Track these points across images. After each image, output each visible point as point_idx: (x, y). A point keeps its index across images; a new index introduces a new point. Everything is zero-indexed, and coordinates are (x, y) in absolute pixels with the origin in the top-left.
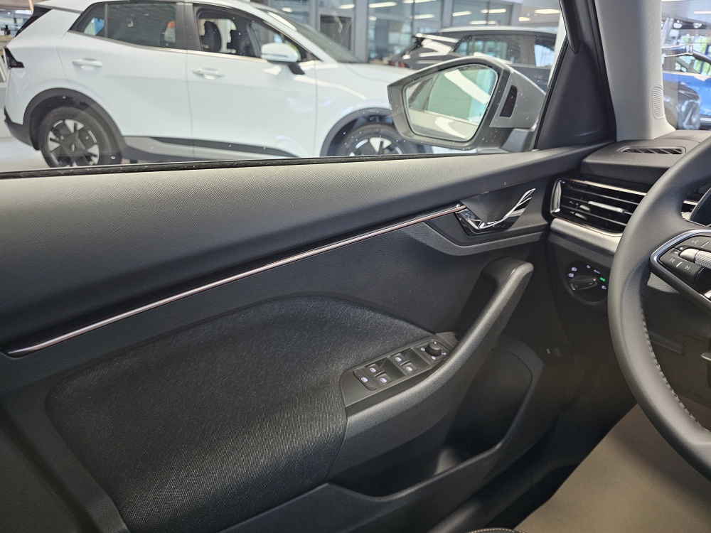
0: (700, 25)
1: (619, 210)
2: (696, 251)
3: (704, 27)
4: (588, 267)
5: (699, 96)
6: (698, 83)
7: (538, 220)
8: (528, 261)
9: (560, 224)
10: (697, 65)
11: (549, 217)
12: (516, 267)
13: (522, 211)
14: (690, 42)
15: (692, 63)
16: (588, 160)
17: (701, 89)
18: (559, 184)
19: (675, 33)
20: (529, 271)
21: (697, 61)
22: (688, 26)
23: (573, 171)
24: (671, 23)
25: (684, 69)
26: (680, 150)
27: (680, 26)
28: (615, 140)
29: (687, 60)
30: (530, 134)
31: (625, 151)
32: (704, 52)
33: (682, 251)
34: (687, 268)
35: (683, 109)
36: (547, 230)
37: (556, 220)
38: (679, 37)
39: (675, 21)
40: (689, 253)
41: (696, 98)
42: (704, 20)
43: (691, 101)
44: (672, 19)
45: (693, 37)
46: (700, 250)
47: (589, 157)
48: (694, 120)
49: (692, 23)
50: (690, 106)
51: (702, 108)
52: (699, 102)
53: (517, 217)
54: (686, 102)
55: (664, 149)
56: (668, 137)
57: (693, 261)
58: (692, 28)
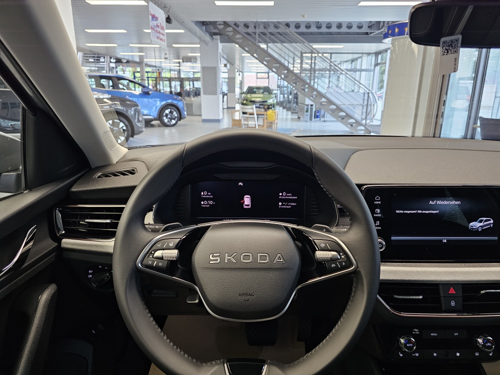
0: (126, 61)
1: (108, 221)
2: (161, 251)
3: (128, 62)
4: (100, 267)
5: (139, 104)
6: (135, 96)
7: (50, 244)
8: (50, 282)
9: (67, 243)
10: (131, 85)
11: (58, 240)
12: (41, 292)
13: (31, 244)
14: (124, 71)
15: (128, 84)
16: (74, 189)
17: (138, 100)
18: (57, 211)
19: (113, 65)
20: (53, 291)
21: (130, 83)
22: (119, 61)
23: (65, 199)
24: (109, 59)
25: (125, 88)
26: (133, 170)
27: (115, 61)
28: (91, 168)
29: (125, 82)
30: (18, 176)
31: (99, 177)
32: (133, 77)
33: (154, 254)
34: (160, 264)
35: (132, 113)
36: (60, 250)
37: (64, 240)
38: (116, 68)
39: (111, 58)
40: (158, 254)
41: (137, 106)
42: (127, 58)
43: (135, 108)
44: (108, 57)
45: (124, 68)
46: (163, 249)
47: (74, 186)
48: (140, 119)
49: (121, 60)
50: (135, 111)
51: (142, 111)
52: (139, 108)
53: (29, 250)
54: (133, 109)
55: (124, 171)
56: (124, 160)
57: (161, 258)
58: (122, 62)
